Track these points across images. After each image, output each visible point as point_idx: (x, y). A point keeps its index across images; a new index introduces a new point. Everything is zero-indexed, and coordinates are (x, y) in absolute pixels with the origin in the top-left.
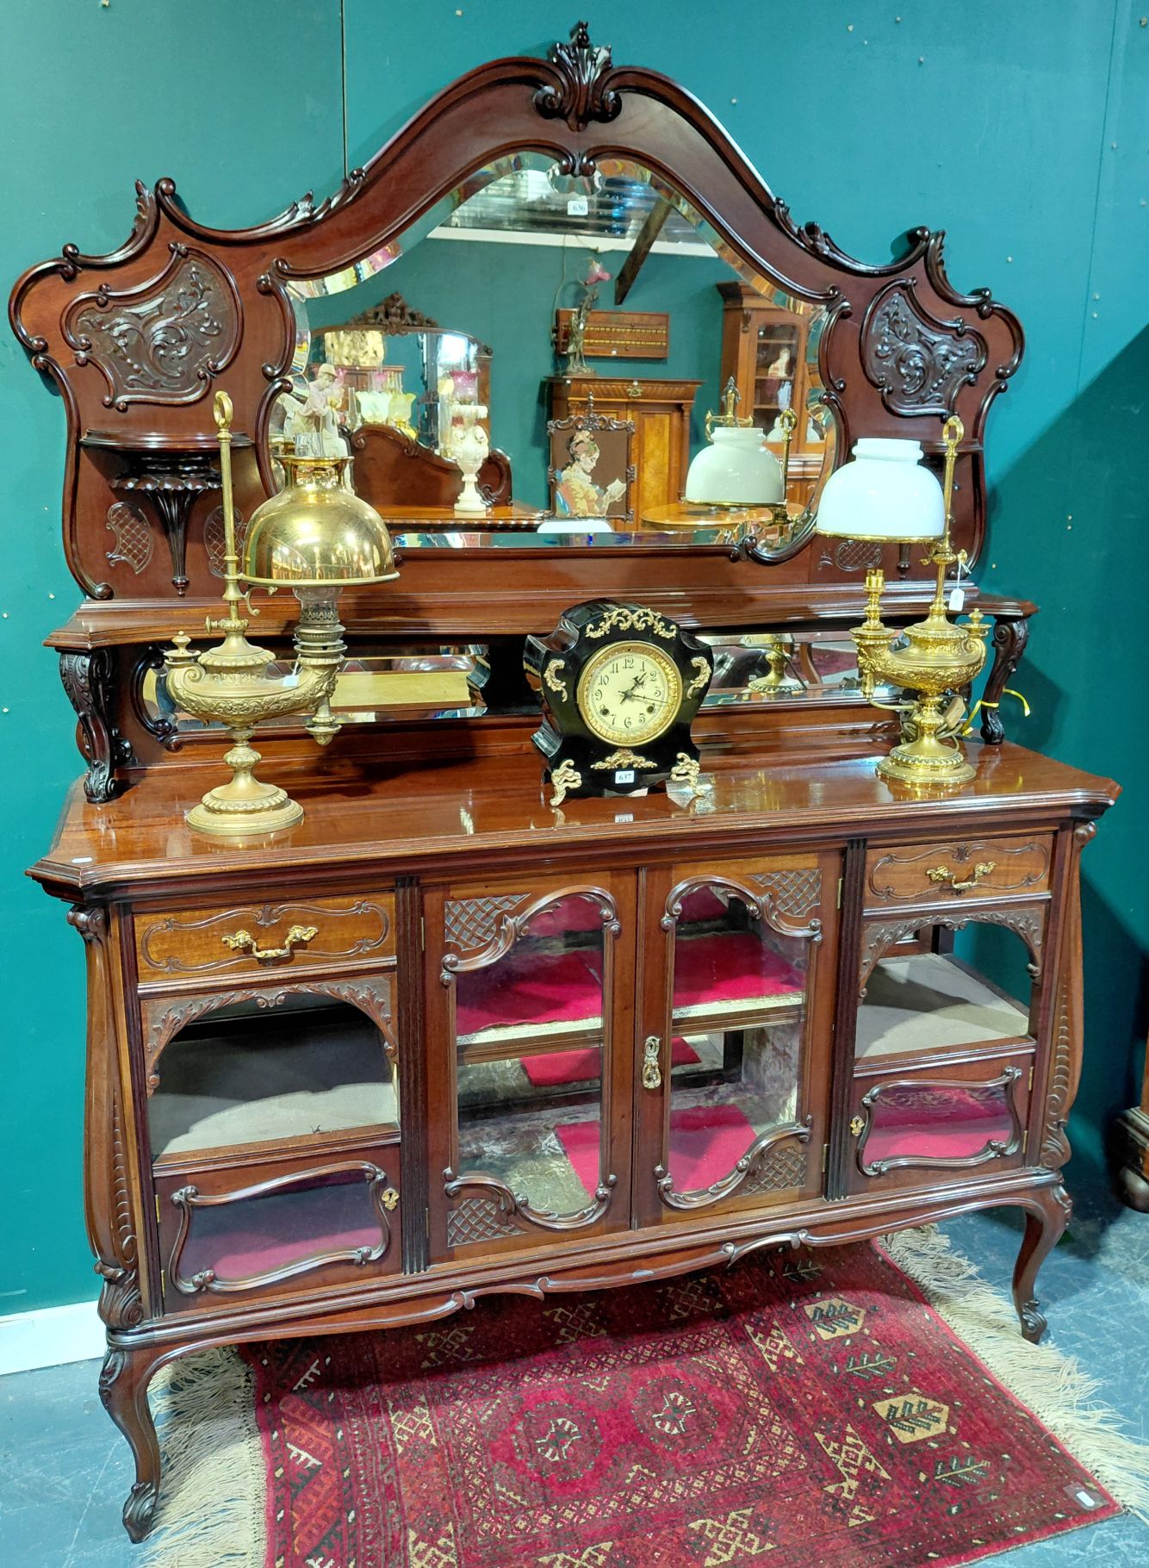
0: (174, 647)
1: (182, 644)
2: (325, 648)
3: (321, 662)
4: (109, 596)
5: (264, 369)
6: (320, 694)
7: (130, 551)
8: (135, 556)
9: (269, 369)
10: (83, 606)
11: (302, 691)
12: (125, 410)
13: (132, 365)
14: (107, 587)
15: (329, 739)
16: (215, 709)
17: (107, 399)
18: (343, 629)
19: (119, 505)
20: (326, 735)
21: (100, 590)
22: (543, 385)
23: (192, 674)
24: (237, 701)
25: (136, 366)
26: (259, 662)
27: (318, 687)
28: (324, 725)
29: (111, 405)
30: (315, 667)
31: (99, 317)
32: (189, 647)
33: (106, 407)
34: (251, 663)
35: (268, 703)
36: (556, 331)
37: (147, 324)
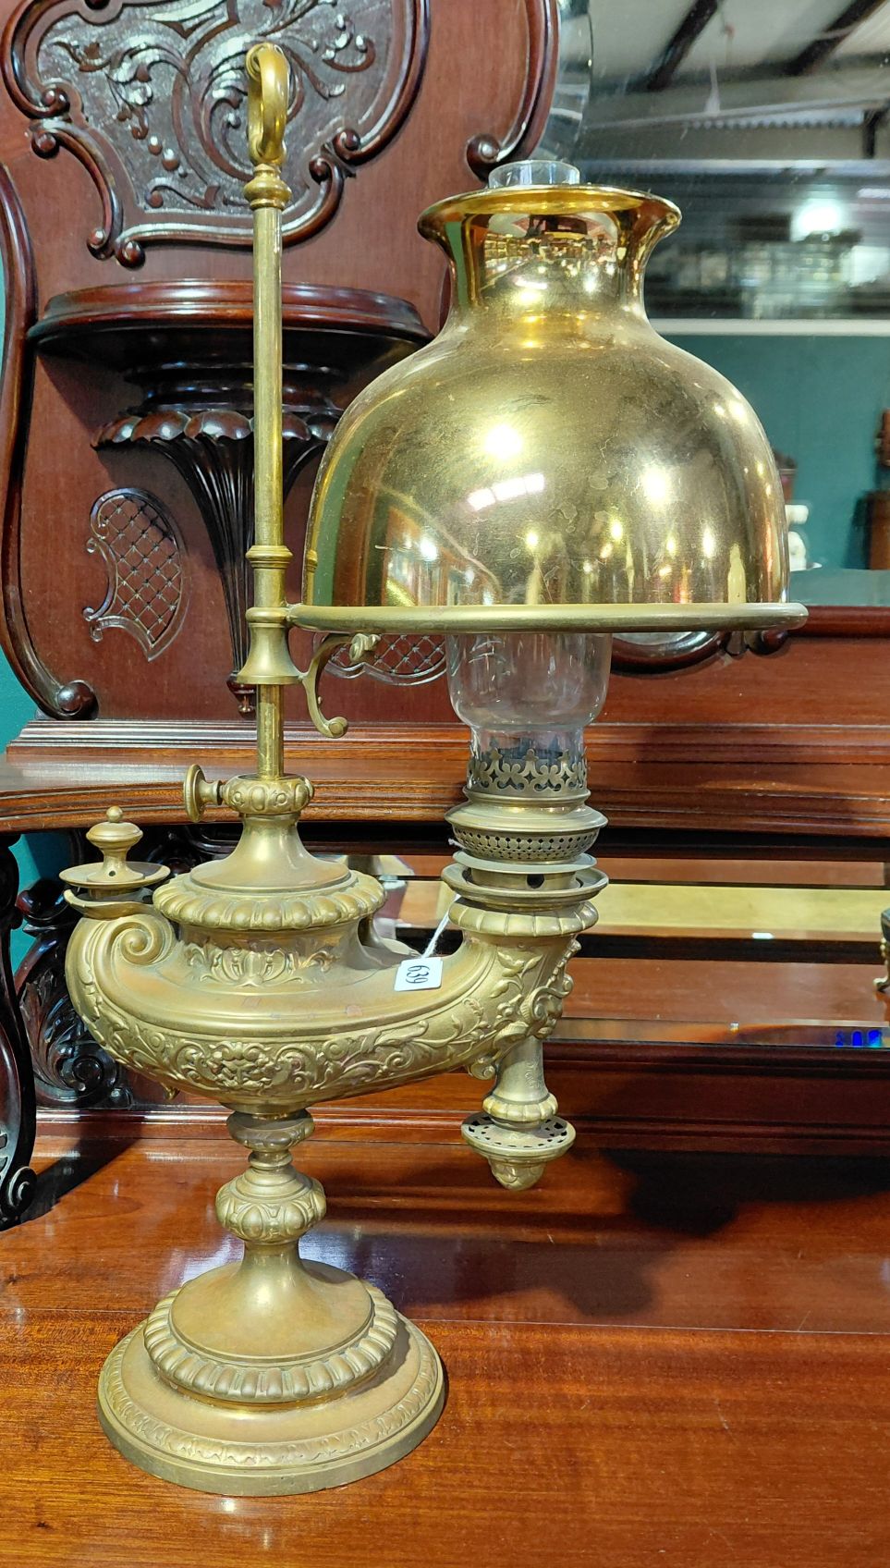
0: (93, 854)
1: (114, 846)
2: (535, 881)
3: (518, 924)
4: (86, 710)
5: (472, 149)
6: (508, 1031)
7: (137, 606)
8: (147, 620)
9: (486, 149)
10: (27, 733)
11: (453, 1015)
12: (136, 263)
13: (158, 151)
14: (82, 689)
15: (535, 1173)
16: (174, 1062)
17: (100, 235)
18: (599, 820)
19: (118, 494)
20: (523, 1163)
21: (67, 694)
22: (859, 503)
23: (131, 938)
24: (237, 1047)
25: (169, 155)
26: (322, 914)
27: (505, 1006)
28: (519, 1126)
29: (103, 250)
30: (500, 941)
31: (92, 34)
32: (135, 854)
33: (95, 253)
34: (294, 918)
35: (340, 1055)
36: (880, 436)
37: (199, 46)
